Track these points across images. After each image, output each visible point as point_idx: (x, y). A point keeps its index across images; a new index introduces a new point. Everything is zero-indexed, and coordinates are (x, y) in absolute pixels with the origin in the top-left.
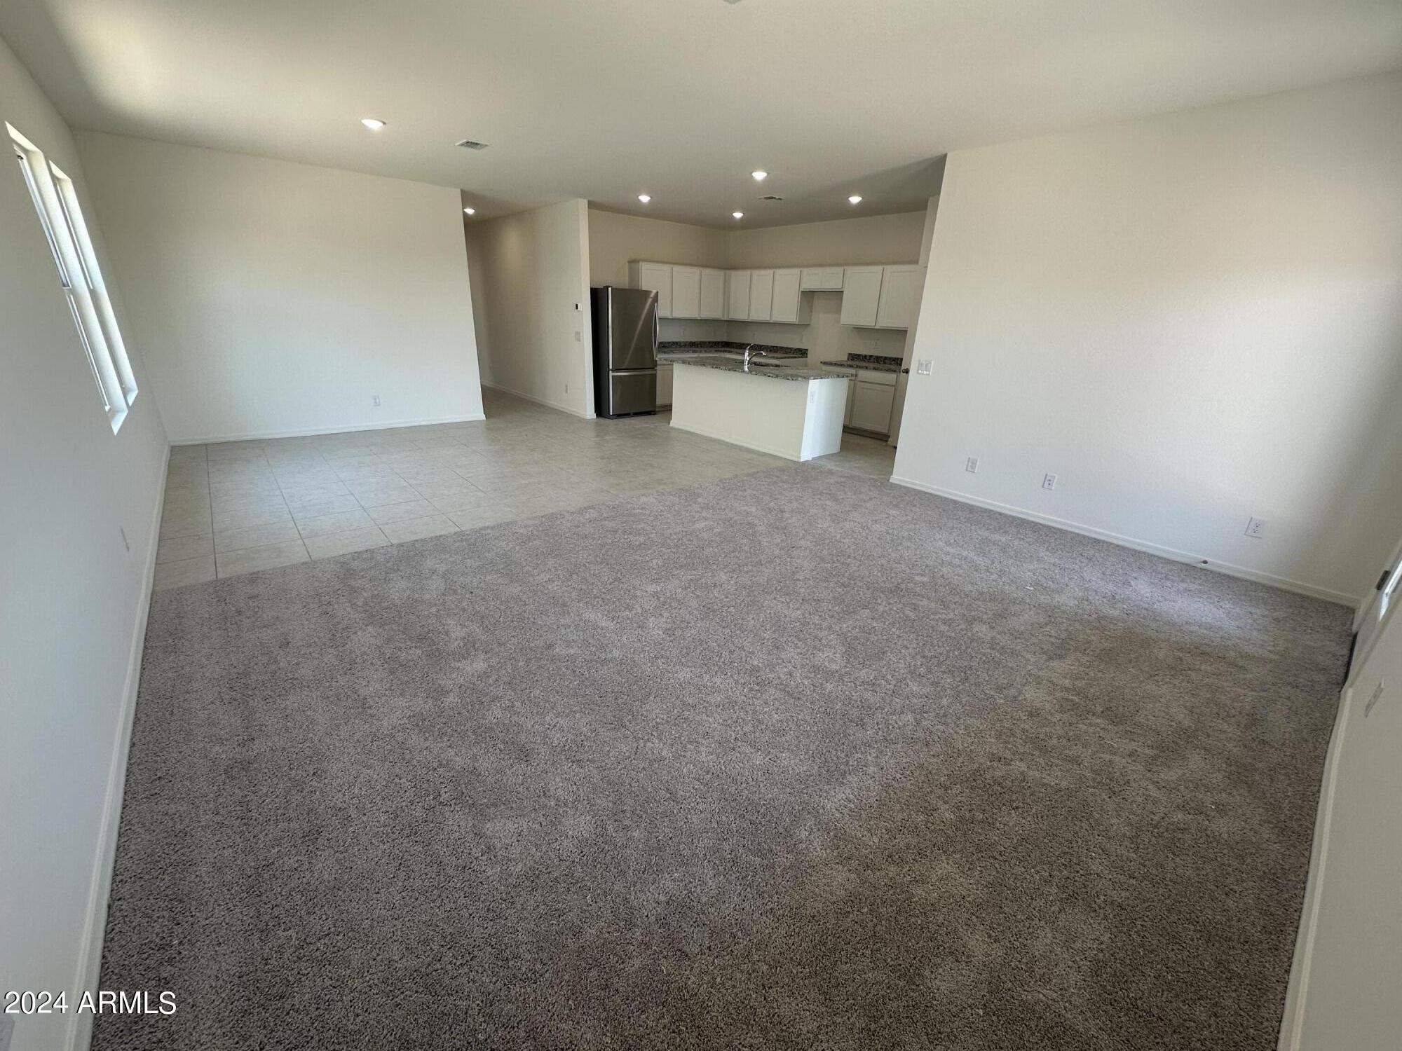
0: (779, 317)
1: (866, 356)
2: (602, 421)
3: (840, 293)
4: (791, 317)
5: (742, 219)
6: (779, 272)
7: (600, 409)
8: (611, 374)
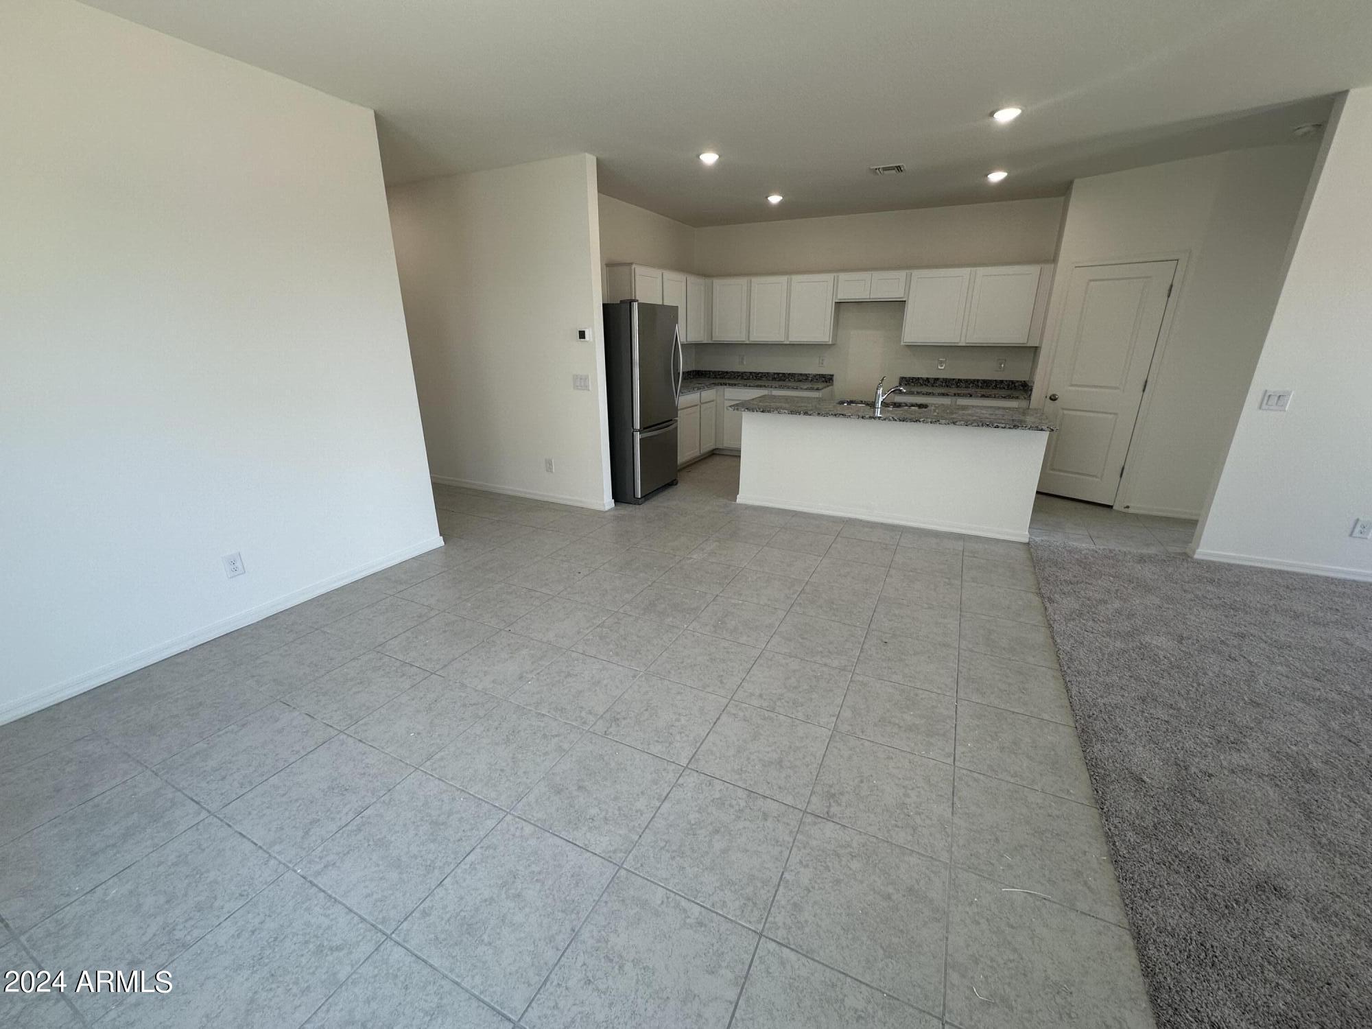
0: (798, 335)
1: (928, 379)
2: (627, 510)
3: (901, 304)
4: (822, 334)
5: (781, 204)
6: (796, 278)
7: (620, 493)
8: (638, 436)
